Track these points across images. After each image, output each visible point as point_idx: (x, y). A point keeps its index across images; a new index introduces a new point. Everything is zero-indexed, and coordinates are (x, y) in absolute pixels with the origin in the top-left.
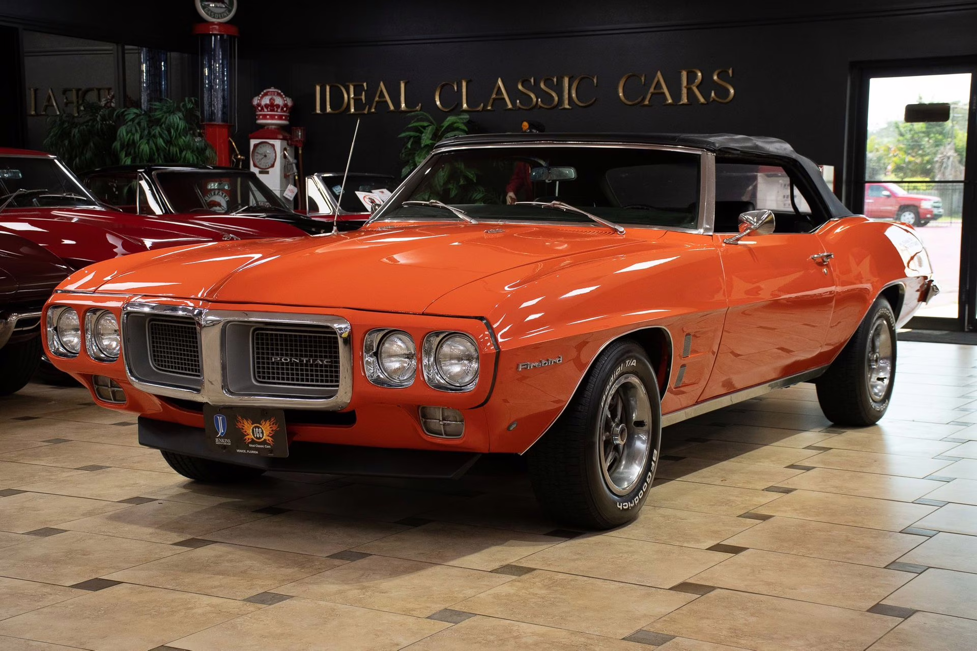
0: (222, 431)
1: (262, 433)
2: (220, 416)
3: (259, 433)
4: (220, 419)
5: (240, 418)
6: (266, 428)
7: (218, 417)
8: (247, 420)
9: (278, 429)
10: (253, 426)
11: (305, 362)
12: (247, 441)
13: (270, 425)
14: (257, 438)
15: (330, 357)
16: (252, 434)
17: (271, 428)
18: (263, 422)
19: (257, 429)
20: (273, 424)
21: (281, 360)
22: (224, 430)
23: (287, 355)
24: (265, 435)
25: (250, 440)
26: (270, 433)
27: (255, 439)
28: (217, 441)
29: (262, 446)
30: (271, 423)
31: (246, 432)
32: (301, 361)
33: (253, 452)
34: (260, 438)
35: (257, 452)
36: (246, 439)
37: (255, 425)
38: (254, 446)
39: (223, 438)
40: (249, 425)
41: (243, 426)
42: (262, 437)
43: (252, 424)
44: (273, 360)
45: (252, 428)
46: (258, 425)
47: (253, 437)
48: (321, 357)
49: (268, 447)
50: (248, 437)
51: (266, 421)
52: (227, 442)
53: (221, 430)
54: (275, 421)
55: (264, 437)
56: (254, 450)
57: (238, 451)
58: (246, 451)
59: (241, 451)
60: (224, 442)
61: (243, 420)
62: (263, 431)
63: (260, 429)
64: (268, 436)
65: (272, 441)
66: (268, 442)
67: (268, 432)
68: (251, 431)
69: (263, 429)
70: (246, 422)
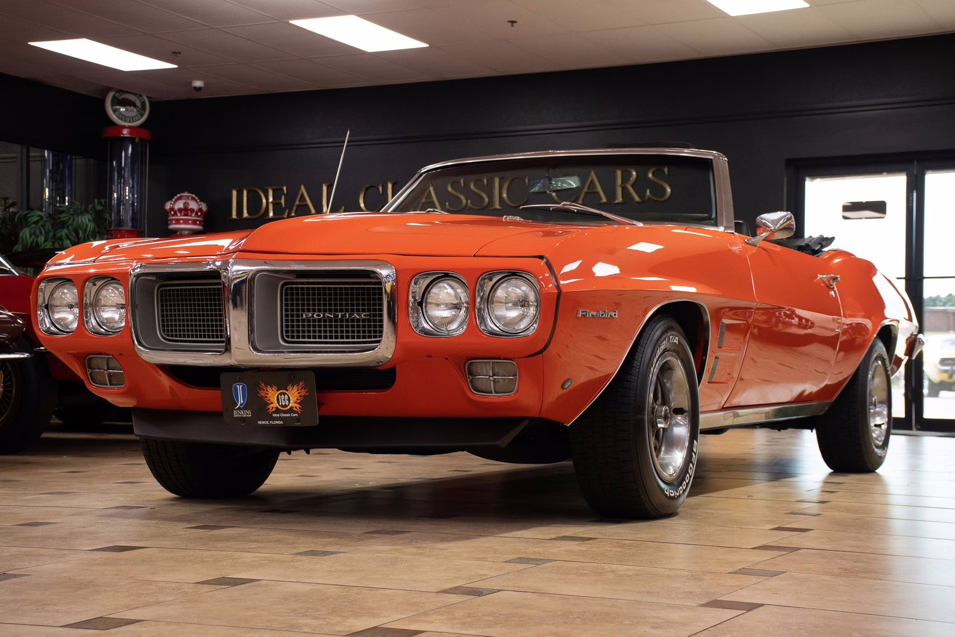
0: (242, 402)
1: (289, 400)
2: (239, 385)
3: (284, 400)
4: (240, 388)
5: (263, 385)
6: (293, 394)
7: (238, 386)
8: (271, 386)
9: (307, 394)
10: (278, 392)
11: (340, 317)
12: (270, 411)
13: (298, 390)
14: (282, 406)
15: (369, 310)
16: (276, 402)
17: (299, 393)
18: (290, 388)
19: (283, 396)
20: (301, 389)
21: (313, 316)
22: (244, 400)
23: (319, 311)
24: (291, 402)
25: (274, 409)
26: (297, 399)
27: (279, 407)
28: (236, 414)
29: (289, 415)
30: (300, 388)
31: (269, 400)
32: (336, 316)
33: (277, 422)
34: (286, 406)
35: (282, 422)
36: (269, 408)
37: (281, 391)
38: (278, 415)
39: (244, 409)
40: (273, 392)
41: (267, 394)
42: (288, 405)
43: (277, 391)
44: (304, 317)
45: (276, 395)
46: (284, 391)
47: (278, 405)
48: (358, 310)
49: (295, 415)
50: (272, 405)
51: (293, 386)
52: (247, 414)
53: (241, 401)
54: (304, 385)
55: (290, 405)
56: (278, 420)
57: (260, 422)
58: (269, 422)
59: (263, 422)
60: (243, 414)
61: (267, 387)
62: (289, 397)
63: (286, 396)
64: (295, 403)
65: (299, 408)
66: (295, 409)
67: (296, 399)
68: (276, 398)
69: (289, 395)
70: (270, 389)
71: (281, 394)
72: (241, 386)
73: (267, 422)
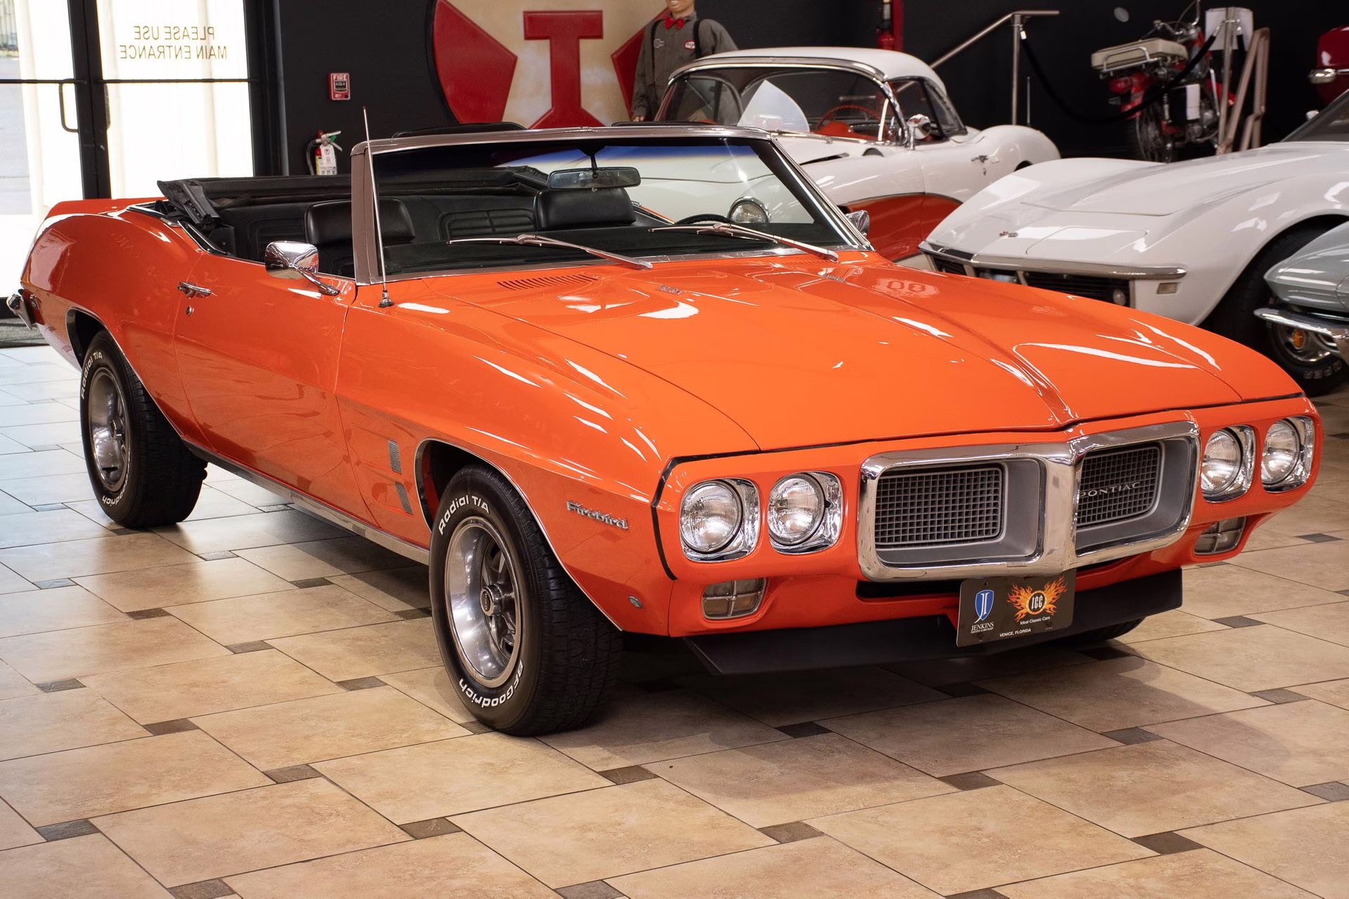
0: (985, 613)
1: (1043, 602)
2: (985, 593)
3: (1038, 602)
4: (985, 596)
5: (1016, 588)
6: (1049, 595)
7: (983, 595)
8: (1025, 588)
9: (1066, 591)
10: (1033, 594)
12: (1019, 618)
13: (1055, 588)
14: (1034, 610)
15: (1143, 477)
16: (1027, 606)
17: (1056, 591)
18: (1047, 586)
19: (1037, 598)
20: (1060, 586)
21: (1087, 495)
22: (987, 612)
24: (1046, 603)
25: (1024, 616)
26: (1053, 599)
27: (1031, 612)
28: (974, 630)
29: (1039, 620)
30: (1058, 585)
31: (1020, 605)
32: (1109, 490)
33: (1023, 631)
34: (1038, 609)
35: (1030, 630)
36: (1018, 615)
37: (1036, 592)
38: (1027, 622)
39: (987, 621)
40: (1026, 595)
41: (1018, 598)
43: (1032, 592)
45: (1029, 598)
46: (1040, 592)
47: (1029, 610)
49: (1046, 619)
50: (1021, 611)
51: (1051, 583)
52: (989, 627)
53: (984, 611)
54: (1064, 581)
55: (1043, 608)
56: (1025, 629)
57: (1002, 635)
58: (1014, 633)
59: (1006, 634)
60: (984, 628)
61: (1020, 589)
62: (1044, 598)
63: (1041, 597)
64: (1050, 603)
65: (1054, 609)
66: (1048, 611)
67: (1051, 598)
68: (1028, 602)
69: (1045, 595)
70: (1023, 592)
71: (1035, 596)
72: (987, 594)
73: (1012, 633)
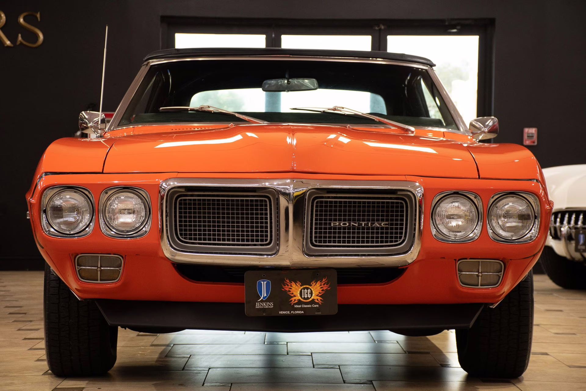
0: (265, 295)
1: (311, 293)
2: (264, 281)
3: (307, 293)
4: (264, 284)
5: (288, 281)
6: (316, 288)
7: (262, 282)
8: (295, 282)
9: (329, 289)
10: (302, 287)
11: (363, 225)
12: (293, 303)
13: (320, 286)
14: (304, 298)
16: (299, 295)
17: (321, 288)
18: (313, 283)
19: (306, 290)
20: (324, 285)
21: (340, 225)
22: (267, 295)
24: (313, 295)
25: (296, 301)
26: (320, 293)
27: (302, 300)
28: (258, 306)
29: (310, 306)
30: (323, 284)
31: (293, 294)
32: (360, 225)
33: (297, 312)
34: (308, 298)
35: (303, 312)
36: (292, 300)
37: (305, 286)
38: (300, 306)
39: (266, 301)
40: (297, 287)
41: (291, 289)
42: (310, 298)
43: (301, 286)
44: (332, 225)
45: (300, 290)
46: (307, 286)
47: (300, 298)
49: (315, 306)
50: (294, 298)
51: (316, 282)
52: (271, 305)
53: (264, 294)
54: (327, 281)
55: (312, 298)
56: (299, 311)
57: (281, 312)
58: (290, 312)
59: (284, 312)
60: (265, 305)
61: (292, 283)
62: (311, 291)
63: (309, 290)
64: (317, 296)
65: (321, 300)
66: (316, 301)
67: (318, 292)
68: (299, 292)
69: (312, 289)
70: (294, 285)
71: (304, 289)
72: (265, 282)
73: (288, 312)
